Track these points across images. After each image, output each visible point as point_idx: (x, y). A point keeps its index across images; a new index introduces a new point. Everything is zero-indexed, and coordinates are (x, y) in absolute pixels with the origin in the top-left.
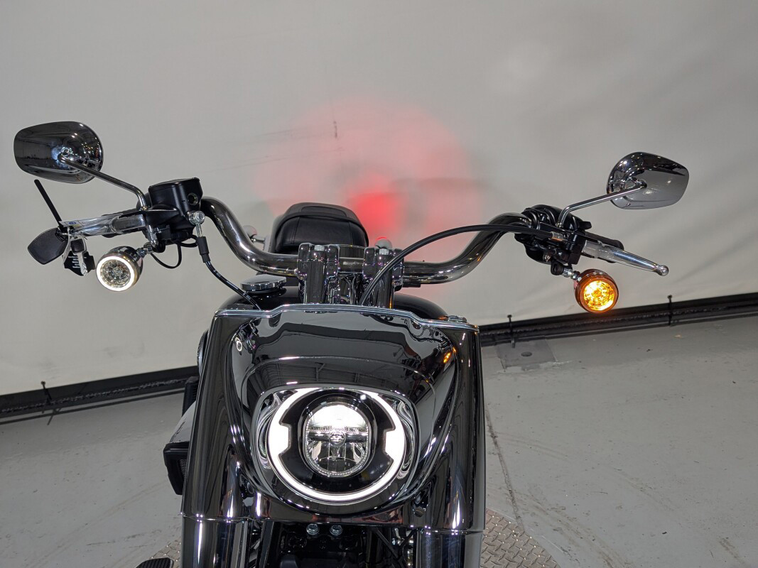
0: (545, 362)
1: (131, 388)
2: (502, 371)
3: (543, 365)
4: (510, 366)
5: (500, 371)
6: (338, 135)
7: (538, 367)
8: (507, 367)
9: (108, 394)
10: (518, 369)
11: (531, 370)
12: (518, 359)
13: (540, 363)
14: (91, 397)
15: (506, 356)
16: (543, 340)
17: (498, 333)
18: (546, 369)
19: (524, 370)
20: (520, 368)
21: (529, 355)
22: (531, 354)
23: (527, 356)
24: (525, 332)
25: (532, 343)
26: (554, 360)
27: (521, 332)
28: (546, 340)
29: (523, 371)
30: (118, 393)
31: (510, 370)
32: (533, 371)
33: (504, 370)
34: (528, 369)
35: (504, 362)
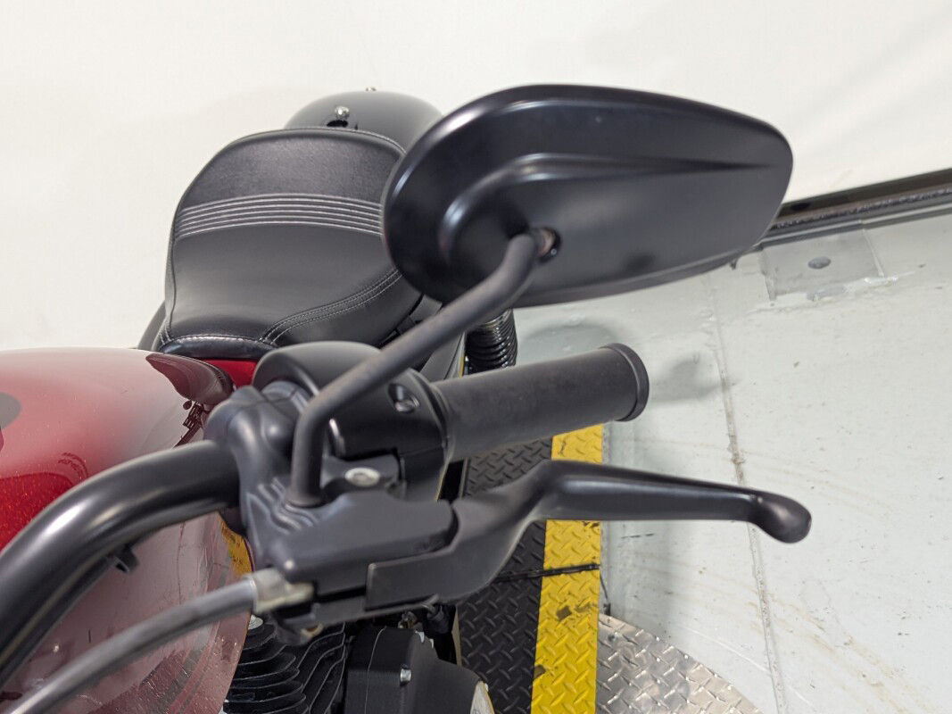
0: (858, 278)
2: (767, 305)
3: (852, 287)
4: (784, 293)
5: (763, 306)
7: (843, 290)
8: (777, 294)
10: (800, 298)
11: (827, 299)
12: (800, 276)
13: (848, 280)
15: (777, 270)
16: (856, 231)
18: (858, 295)
19: (812, 298)
20: (804, 295)
21: (823, 264)
22: (828, 263)
23: (822, 267)
25: (832, 240)
26: (878, 276)
28: (864, 231)
29: (810, 301)
31: (784, 301)
32: (830, 302)
33: (770, 303)
34: (822, 296)
35: (772, 282)
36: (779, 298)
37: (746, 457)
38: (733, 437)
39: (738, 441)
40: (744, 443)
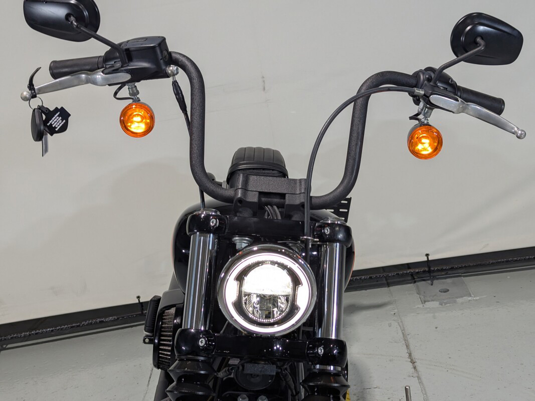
0: (462, 297)
1: (74, 325)
2: (421, 306)
3: (460, 300)
4: (429, 301)
5: (419, 306)
6: (266, 89)
7: (455, 302)
8: (425, 302)
9: (52, 331)
10: (435, 304)
11: (448, 305)
12: (435, 295)
13: (457, 298)
14: (36, 334)
15: (424, 292)
16: (459, 278)
17: (417, 271)
18: (462, 303)
19: (442, 304)
20: (438, 303)
21: (446, 291)
22: (448, 290)
23: (445, 292)
24: (442, 270)
25: (449, 281)
26: (471, 296)
27: (438, 270)
28: (462, 278)
29: (441, 306)
30: (62, 329)
31: (429, 305)
32: (450, 306)
33: (422, 305)
34: (446, 304)
35: (423, 297)
36: (426, 303)
37: (416, 360)
38: (410, 355)
39: (412, 355)
40: (415, 355)
